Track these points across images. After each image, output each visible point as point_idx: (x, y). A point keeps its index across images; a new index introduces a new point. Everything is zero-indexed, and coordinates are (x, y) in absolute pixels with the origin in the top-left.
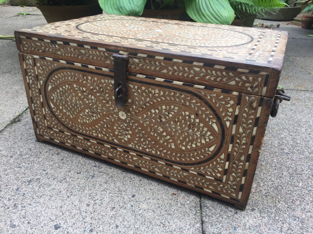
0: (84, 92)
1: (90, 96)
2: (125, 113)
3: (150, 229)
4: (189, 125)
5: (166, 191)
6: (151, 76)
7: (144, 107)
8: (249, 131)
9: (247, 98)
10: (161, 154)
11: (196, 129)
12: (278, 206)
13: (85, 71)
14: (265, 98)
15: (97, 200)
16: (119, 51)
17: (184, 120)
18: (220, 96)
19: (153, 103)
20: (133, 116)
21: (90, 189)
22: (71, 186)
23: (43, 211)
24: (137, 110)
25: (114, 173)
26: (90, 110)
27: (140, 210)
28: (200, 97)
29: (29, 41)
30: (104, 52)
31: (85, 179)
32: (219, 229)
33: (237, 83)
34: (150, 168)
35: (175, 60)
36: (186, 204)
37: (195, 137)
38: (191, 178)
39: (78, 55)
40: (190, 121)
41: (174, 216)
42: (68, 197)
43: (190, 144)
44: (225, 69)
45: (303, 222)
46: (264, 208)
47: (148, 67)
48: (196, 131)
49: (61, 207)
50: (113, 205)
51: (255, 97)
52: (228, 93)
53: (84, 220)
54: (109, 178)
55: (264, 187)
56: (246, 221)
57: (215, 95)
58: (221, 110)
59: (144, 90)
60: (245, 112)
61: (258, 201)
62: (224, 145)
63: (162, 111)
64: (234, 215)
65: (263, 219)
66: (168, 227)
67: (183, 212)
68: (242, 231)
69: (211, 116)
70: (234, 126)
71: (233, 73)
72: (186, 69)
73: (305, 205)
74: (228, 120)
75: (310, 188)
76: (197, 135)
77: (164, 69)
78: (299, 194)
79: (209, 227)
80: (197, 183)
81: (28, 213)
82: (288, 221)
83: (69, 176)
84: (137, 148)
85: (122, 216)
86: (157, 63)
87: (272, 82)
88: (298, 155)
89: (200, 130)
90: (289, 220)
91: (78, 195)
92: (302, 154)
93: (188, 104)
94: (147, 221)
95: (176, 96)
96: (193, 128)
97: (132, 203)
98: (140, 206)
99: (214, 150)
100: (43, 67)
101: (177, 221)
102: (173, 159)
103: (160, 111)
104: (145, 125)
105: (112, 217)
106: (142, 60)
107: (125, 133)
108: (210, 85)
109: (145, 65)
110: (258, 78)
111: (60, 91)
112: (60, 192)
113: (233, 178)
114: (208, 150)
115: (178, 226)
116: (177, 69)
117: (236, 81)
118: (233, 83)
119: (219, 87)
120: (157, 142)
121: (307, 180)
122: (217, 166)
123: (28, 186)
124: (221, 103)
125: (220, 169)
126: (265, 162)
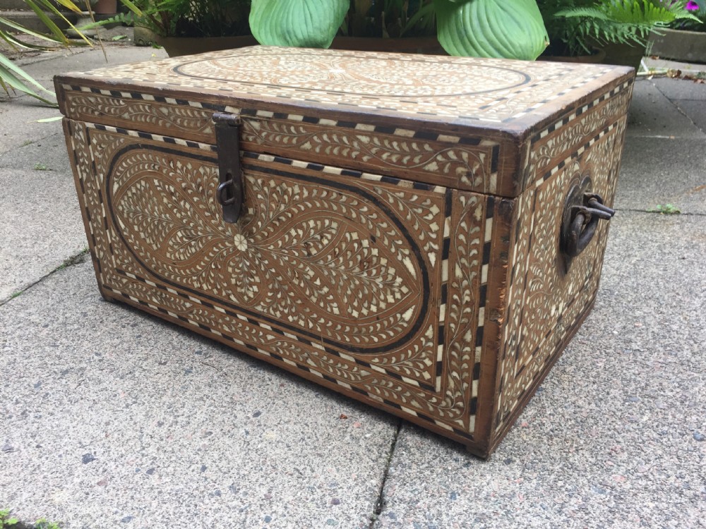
0: (172, 194)
1: (182, 203)
2: (246, 238)
3: (269, 480)
4: (361, 262)
5: (328, 410)
6: (284, 158)
7: (278, 224)
8: (474, 274)
9: (463, 199)
10: (314, 327)
11: (374, 272)
12: (571, 460)
13: (169, 151)
14: (497, 198)
15: (181, 417)
16: (224, 107)
17: (351, 251)
18: (411, 198)
19: (292, 216)
20: (258, 244)
21: (174, 395)
22: (139, 386)
23: (71, 428)
24: (264, 230)
25: (232, 368)
26: (185, 232)
27: (262, 441)
28: (375, 200)
29: (78, 95)
30: (199, 110)
31: (170, 376)
32: (416, 493)
33: (441, 165)
34: (297, 358)
35: (323, 121)
36: (363, 437)
37: (375, 289)
38: (375, 381)
39: (158, 120)
40: (362, 254)
41: (328, 459)
42: (127, 406)
43: (366, 305)
44: (415, 136)
45: (622, 499)
46: (537, 461)
47: (277, 139)
48: (375, 276)
49: (107, 424)
50: (209, 427)
51: (477, 196)
52: (425, 188)
53: (144, 452)
54: (218, 377)
55: (552, 417)
56: (485, 483)
57: (402, 195)
58: (416, 227)
59: (275, 188)
60: (462, 231)
61: (528, 444)
62: (430, 306)
63: (310, 232)
64: (461, 468)
65: (526, 483)
66: (307, 479)
67: (351, 454)
68: (467, 501)
69: (400, 242)
70: (445, 263)
71: (430, 146)
72: (345, 139)
73: (639, 463)
74: (431, 250)
75: (665, 428)
76: (378, 285)
77: (306, 142)
78: (633, 439)
79: (397, 487)
80: (387, 394)
81: (43, 428)
82: (584, 493)
83: (141, 367)
84: (271, 315)
85: (222, 449)
86: (292, 129)
87: (506, 163)
88: (663, 356)
89: (381, 273)
90: (587, 490)
91: (147, 404)
92: (674, 353)
93: (354, 215)
94: (269, 463)
95: (332, 198)
96: (368, 268)
97: (249, 428)
98: (264, 434)
99: (412, 318)
100: (103, 146)
101: (331, 470)
102: (339, 338)
103: (306, 232)
104: (282, 264)
105: (199, 450)
106: (266, 124)
107: (247, 281)
108: (391, 172)
109: (271, 134)
110: (477, 153)
111: (133, 194)
112: (116, 395)
113: (455, 384)
114: (401, 318)
115: (330, 479)
116: (329, 141)
117: (438, 162)
118: (433, 167)
119: (407, 177)
120: (306, 301)
121: (664, 409)
122: (421, 354)
123: (58, 381)
124: (415, 212)
125: (428, 362)
126: (574, 367)
